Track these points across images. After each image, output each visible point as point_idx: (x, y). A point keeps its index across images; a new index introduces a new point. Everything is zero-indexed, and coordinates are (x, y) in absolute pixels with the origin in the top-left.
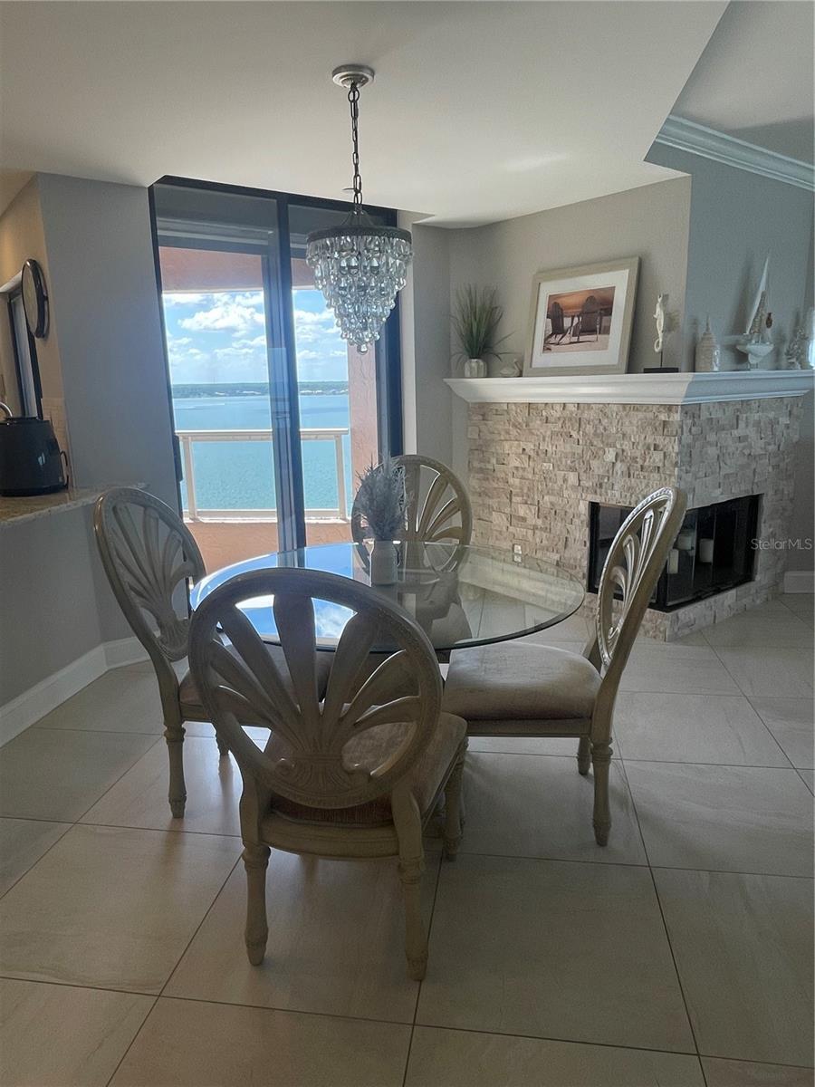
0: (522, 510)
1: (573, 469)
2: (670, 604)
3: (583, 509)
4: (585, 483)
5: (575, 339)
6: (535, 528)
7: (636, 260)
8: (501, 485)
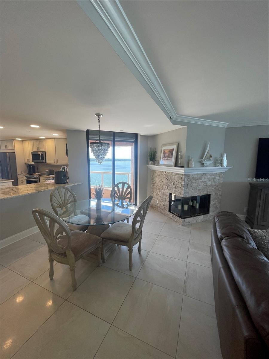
0: (158, 193)
1: (167, 185)
2: (183, 217)
3: (168, 194)
4: (169, 189)
5: (167, 159)
6: (160, 197)
7: (177, 144)
8: (156, 187)
